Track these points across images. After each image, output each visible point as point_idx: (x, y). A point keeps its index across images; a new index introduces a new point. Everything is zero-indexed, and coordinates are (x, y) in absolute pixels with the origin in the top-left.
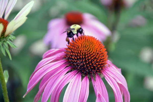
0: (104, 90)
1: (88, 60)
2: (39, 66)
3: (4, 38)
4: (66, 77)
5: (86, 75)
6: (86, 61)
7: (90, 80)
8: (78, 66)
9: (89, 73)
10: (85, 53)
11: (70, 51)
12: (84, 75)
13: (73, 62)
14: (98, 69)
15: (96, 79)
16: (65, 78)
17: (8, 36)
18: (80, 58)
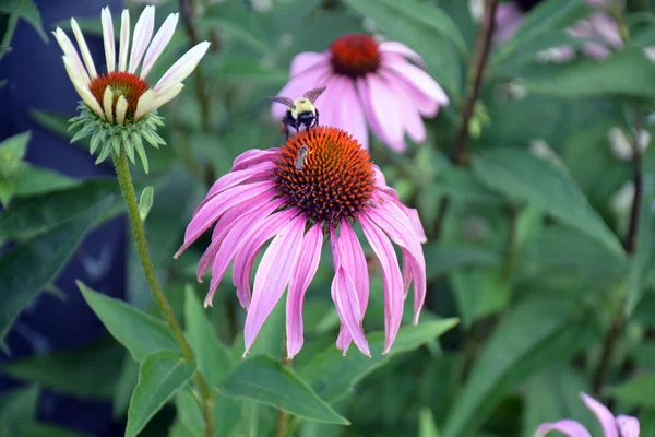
0: (358, 259)
1: (323, 186)
2: (216, 189)
3: (132, 123)
4: (272, 222)
5: (318, 220)
6: (317, 189)
7: (326, 232)
8: (300, 199)
9: (325, 217)
10: (317, 171)
11: (285, 161)
12: (312, 221)
13: (290, 190)
14: (347, 208)
15: (341, 232)
16: (269, 224)
17: (143, 118)
18: (305, 182)
